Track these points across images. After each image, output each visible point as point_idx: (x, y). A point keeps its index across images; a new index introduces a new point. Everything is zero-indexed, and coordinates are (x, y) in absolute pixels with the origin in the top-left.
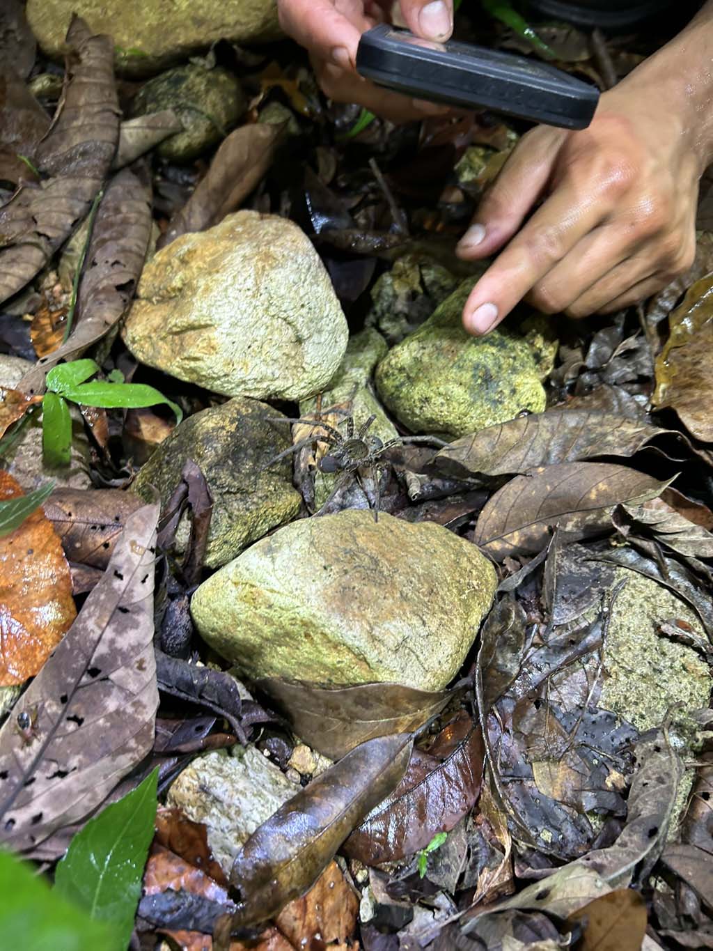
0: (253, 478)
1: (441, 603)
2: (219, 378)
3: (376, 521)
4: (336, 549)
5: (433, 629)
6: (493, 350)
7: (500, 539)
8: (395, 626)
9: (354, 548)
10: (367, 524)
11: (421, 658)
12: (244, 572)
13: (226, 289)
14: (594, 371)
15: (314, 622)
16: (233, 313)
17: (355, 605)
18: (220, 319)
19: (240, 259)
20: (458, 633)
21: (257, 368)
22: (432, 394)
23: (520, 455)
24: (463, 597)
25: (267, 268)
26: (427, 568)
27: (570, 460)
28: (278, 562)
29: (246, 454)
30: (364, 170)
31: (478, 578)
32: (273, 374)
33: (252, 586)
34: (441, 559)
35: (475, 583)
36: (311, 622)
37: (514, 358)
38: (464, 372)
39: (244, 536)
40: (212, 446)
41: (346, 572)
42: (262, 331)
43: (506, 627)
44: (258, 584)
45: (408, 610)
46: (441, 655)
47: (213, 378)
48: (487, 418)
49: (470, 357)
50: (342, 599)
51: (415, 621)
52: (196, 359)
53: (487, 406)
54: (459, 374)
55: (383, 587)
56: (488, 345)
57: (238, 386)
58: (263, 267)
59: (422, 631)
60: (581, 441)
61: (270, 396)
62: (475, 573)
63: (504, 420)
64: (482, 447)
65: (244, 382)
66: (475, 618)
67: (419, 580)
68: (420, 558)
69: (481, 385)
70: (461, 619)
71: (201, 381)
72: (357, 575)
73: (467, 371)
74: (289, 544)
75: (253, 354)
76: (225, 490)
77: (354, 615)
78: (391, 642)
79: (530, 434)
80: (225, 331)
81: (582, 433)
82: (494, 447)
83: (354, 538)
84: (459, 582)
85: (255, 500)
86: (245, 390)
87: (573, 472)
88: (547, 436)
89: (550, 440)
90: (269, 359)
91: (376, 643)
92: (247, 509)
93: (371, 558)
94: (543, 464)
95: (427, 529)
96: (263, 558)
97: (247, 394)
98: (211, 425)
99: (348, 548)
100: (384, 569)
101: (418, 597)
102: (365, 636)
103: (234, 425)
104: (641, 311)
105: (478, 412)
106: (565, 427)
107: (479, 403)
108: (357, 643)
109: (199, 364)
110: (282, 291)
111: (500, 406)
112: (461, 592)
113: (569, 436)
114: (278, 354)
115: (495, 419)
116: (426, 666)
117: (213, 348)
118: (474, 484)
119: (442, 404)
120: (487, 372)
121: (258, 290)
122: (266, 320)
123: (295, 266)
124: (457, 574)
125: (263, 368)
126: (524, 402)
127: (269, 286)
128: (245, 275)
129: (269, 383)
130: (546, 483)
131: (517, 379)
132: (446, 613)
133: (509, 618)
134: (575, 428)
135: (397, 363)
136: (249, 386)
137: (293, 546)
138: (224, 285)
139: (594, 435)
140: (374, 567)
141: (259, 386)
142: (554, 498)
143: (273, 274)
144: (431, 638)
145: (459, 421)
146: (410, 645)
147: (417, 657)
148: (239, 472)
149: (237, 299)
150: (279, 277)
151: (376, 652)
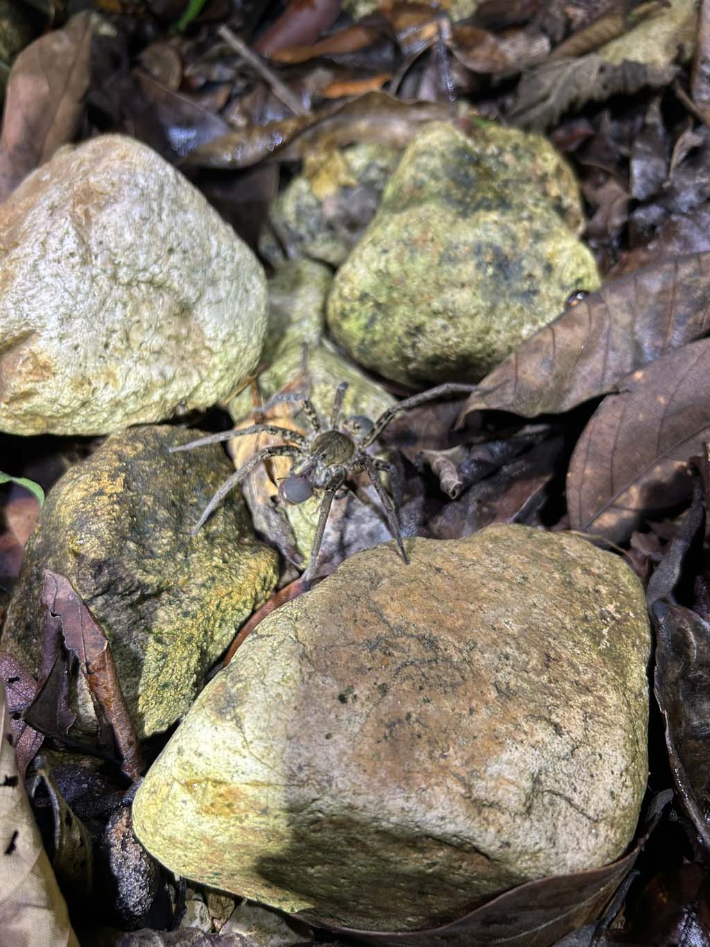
0: (180, 556)
1: (572, 676)
2: (74, 413)
3: (407, 561)
4: (351, 650)
5: (578, 733)
6: (493, 216)
7: (613, 507)
8: (509, 763)
9: (382, 631)
10: (392, 573)
11: (577, 799)
12: (195, 760)
13: (35, 267)
14: (651, 200)
15: (356, 818)
16: (57, 301)
17: (421, 754)
18: (40, 318)
19: (45, 213)
20: (622, 719)
21: (132, 375)
22: (423, 318)
23: (594, 363)
24: (605, 644)
25: (92, 211)
26: (525, 617)
27: (675, 343)
28: (248, 724)
29: (156, 521)
30: (216, 48)
31: (613, 596)
32: (162, 374)
33: (217, 783)
34: (541, 589)
35: (611, 608)
36: (350, 820)
37: (530, 218)
38: (461, 266)
39: (194, 662)
40: (90, 532)
41: (384, 689)
42: (119, 313)
43: (688, 664)
44: (226, 777)
45: (520, 714)
46: (609, 779)
47: (66, 415)
48: (522, 325)
49: (462, 238)
50: (394, 752)
51: (542, 733)
52: (27, 395)
53: (517, 305)
54: (454, 271)
55: (461, 690)
56: (482, 212)
57: (112, 413)
58: (86, 213)
59: (560, 746)
60: (682, 309)
61: (174, 410)
62: (604, 590)
63: (550, 318)
64: (534, 372)
65: (118, 404)
66: (637, 673)
67: (519, 647)
68: (504, 603)
69: (494, 276)
70: (616, 688)
71: (53, 426)
72: (405, 686)
73: (465, 261)
74: (261, 675)
75: (116, 354)
76: (136, 597)
77: (428, 775)
78: (512, 798)
79: (601, 326)
80: (53, 334)
81: (678, 296)
82: (552, 365)
83: (378, 612)
84: (585, 619)
85: (195, 593)
86: (127, 414)
87: (693, 361)
88: (625, 319)
89: (632, 324)
90: (146, 354)
91: (486, 812)
92: (186, 614)
93: (421, 639)
94: (638, 365)
95: (495, 540)
96: (219, 722)
97: (134, 421)
98: (78, 494)
99: (373, 636)
100: (451, 651)
101: (529, 681)
102: (460, 808)
103: (120, 481)
104: (681, 93)
105: (505, 319)
106: (647, 295)
107: (502, 305)
108: (450, 828)
109: (36, 400)
110: (129, 237)
111: (536, 299)
112: (596, 637)
113: (660, 307)
114: (157, 342)
115: (534, 322)
116: (591, 813)
117: (45, 367)
118: (538, 434)
119: (445, 328)
120: (497, 252)
121: (88, 250)
122: (118, 292)
123: (136, 193)
124: (577, 606)
125: (142, 370)
126: (569, 279)
127: (104, 239)
128: (59, 233)
129: (160, 391)
130: (655, 394)
131: (547, 248)
132: (587, 690)
133: (688, 645)
134: (663, 292)
135: (352, 290)
136: (131, 407)
137: (268, 681)
138: (31, 261)
139: (699, 293)
140: (431, 654)
141: (147, 402)
142: (679, 412)
143: (104, 218)
144: (581, 752)
145: (480, 346)
146: (549, 783)
147: (569, 800)
148: (153, 555)
149: (57, 275)
150: (115, 217)
151: (492, 830)
